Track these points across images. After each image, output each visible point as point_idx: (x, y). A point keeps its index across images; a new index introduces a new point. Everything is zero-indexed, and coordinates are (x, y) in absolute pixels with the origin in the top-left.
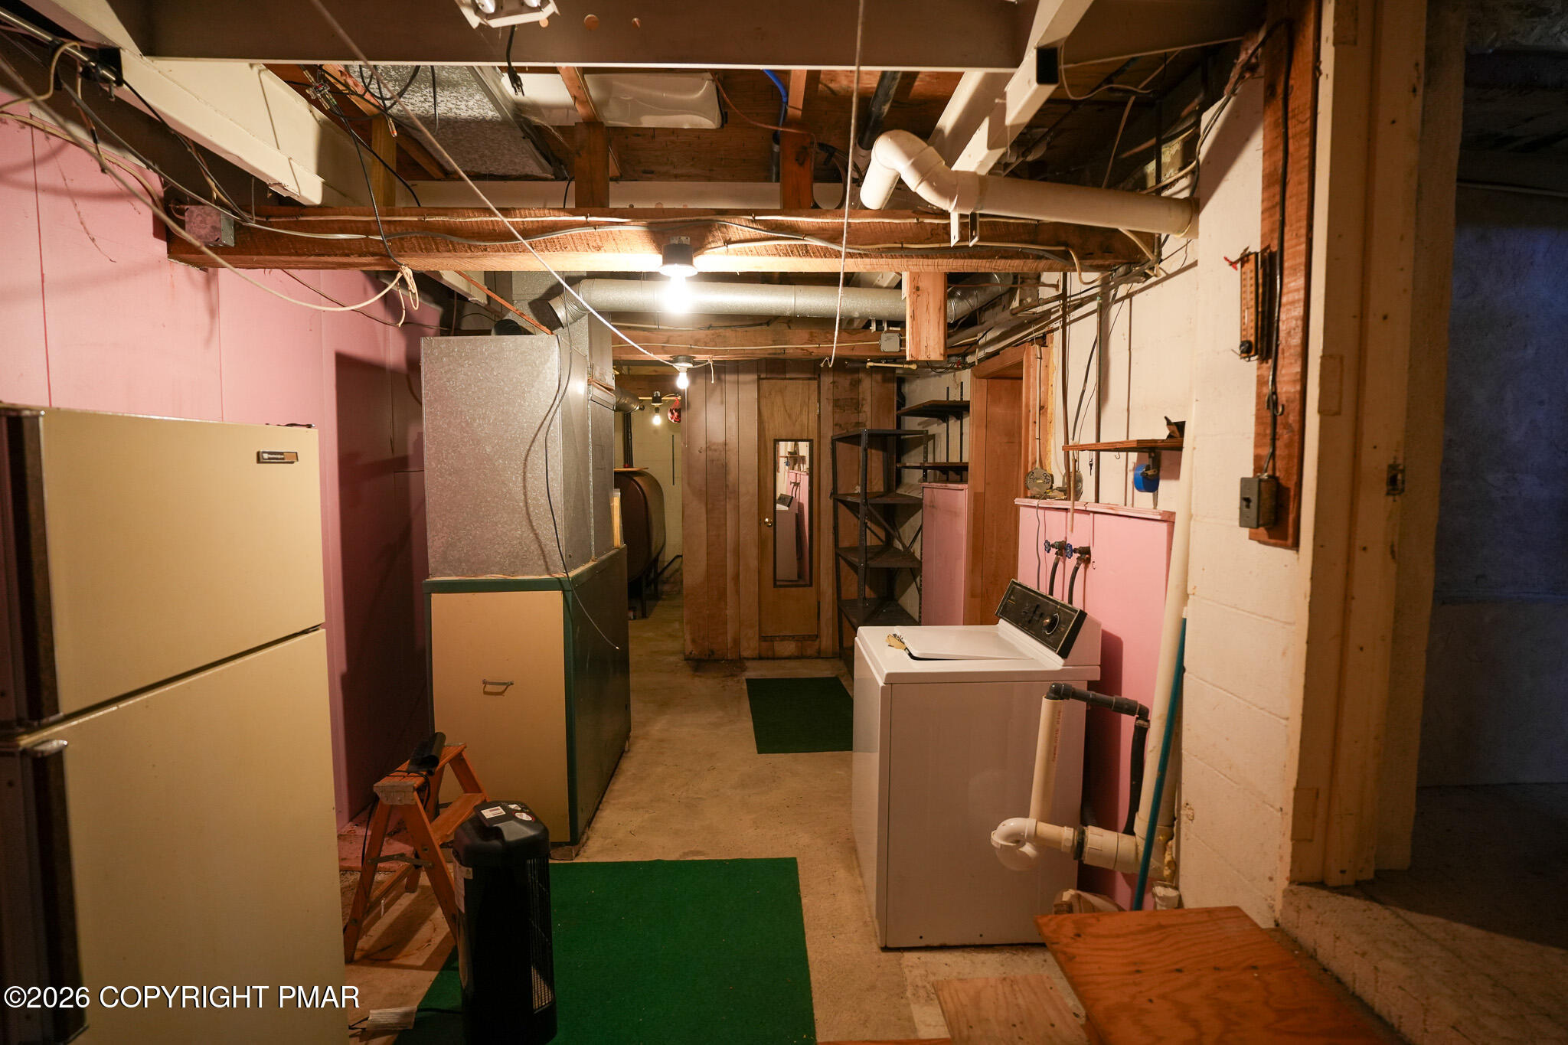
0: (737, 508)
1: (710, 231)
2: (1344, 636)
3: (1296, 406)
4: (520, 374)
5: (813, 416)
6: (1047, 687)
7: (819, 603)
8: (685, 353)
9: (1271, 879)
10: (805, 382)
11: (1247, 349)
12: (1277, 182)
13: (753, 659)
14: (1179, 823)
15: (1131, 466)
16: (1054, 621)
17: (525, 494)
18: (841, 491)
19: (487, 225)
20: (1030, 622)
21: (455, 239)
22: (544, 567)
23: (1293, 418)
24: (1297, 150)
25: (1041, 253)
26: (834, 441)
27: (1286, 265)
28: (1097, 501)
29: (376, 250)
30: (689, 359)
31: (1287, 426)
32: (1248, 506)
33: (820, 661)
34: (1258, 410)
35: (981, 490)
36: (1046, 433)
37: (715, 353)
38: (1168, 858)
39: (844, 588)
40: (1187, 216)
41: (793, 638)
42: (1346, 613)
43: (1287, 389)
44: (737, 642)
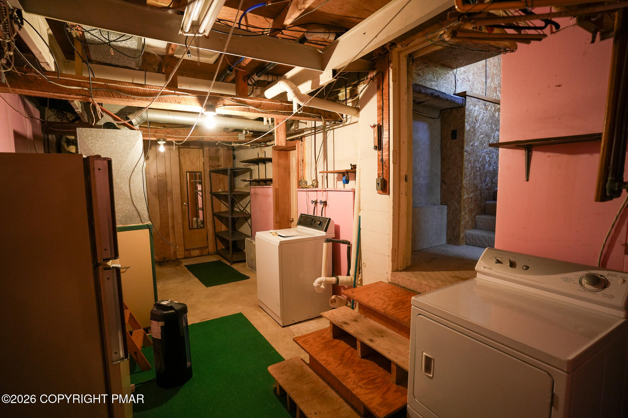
0: (172, 199)
1: (218, 101)
2: (399, 214)
3: (388, 161)
4: (125, 145)
5: (201, 163)
6: (324, 240)
7: (207, 234)
8: (164, 138)
9: (387, 273)
10: (198, 149)
11: (376, 148)
12: (381, 109)
13: (182, 259)
14: (362, 269)
15: (335, 177)
16: (321, 222)
17: (130, 192)
18: (213, 191)
19: (135, 89)
20: (311, 224)
21: (121, 94)
22: (140, 220)
23: (387, 164)
24: (385, 103)
25: (314, 116)
26: (210, 172)
27: (384, 129)
28: (327, 187)
29: (84, 94)
30: (164, 140)
31: (386, 166)
32: (378, 185)
33: (209, 256)
34: (378, 162)
35: (277, 187)
36: (304, 168)
37: (176, 138)
38: (359, 279)
39: (217, 228)
40: (357, 112)
41: (198, 248)
42: (399, 208)
43: (385, 158)
44: (175, 253)
